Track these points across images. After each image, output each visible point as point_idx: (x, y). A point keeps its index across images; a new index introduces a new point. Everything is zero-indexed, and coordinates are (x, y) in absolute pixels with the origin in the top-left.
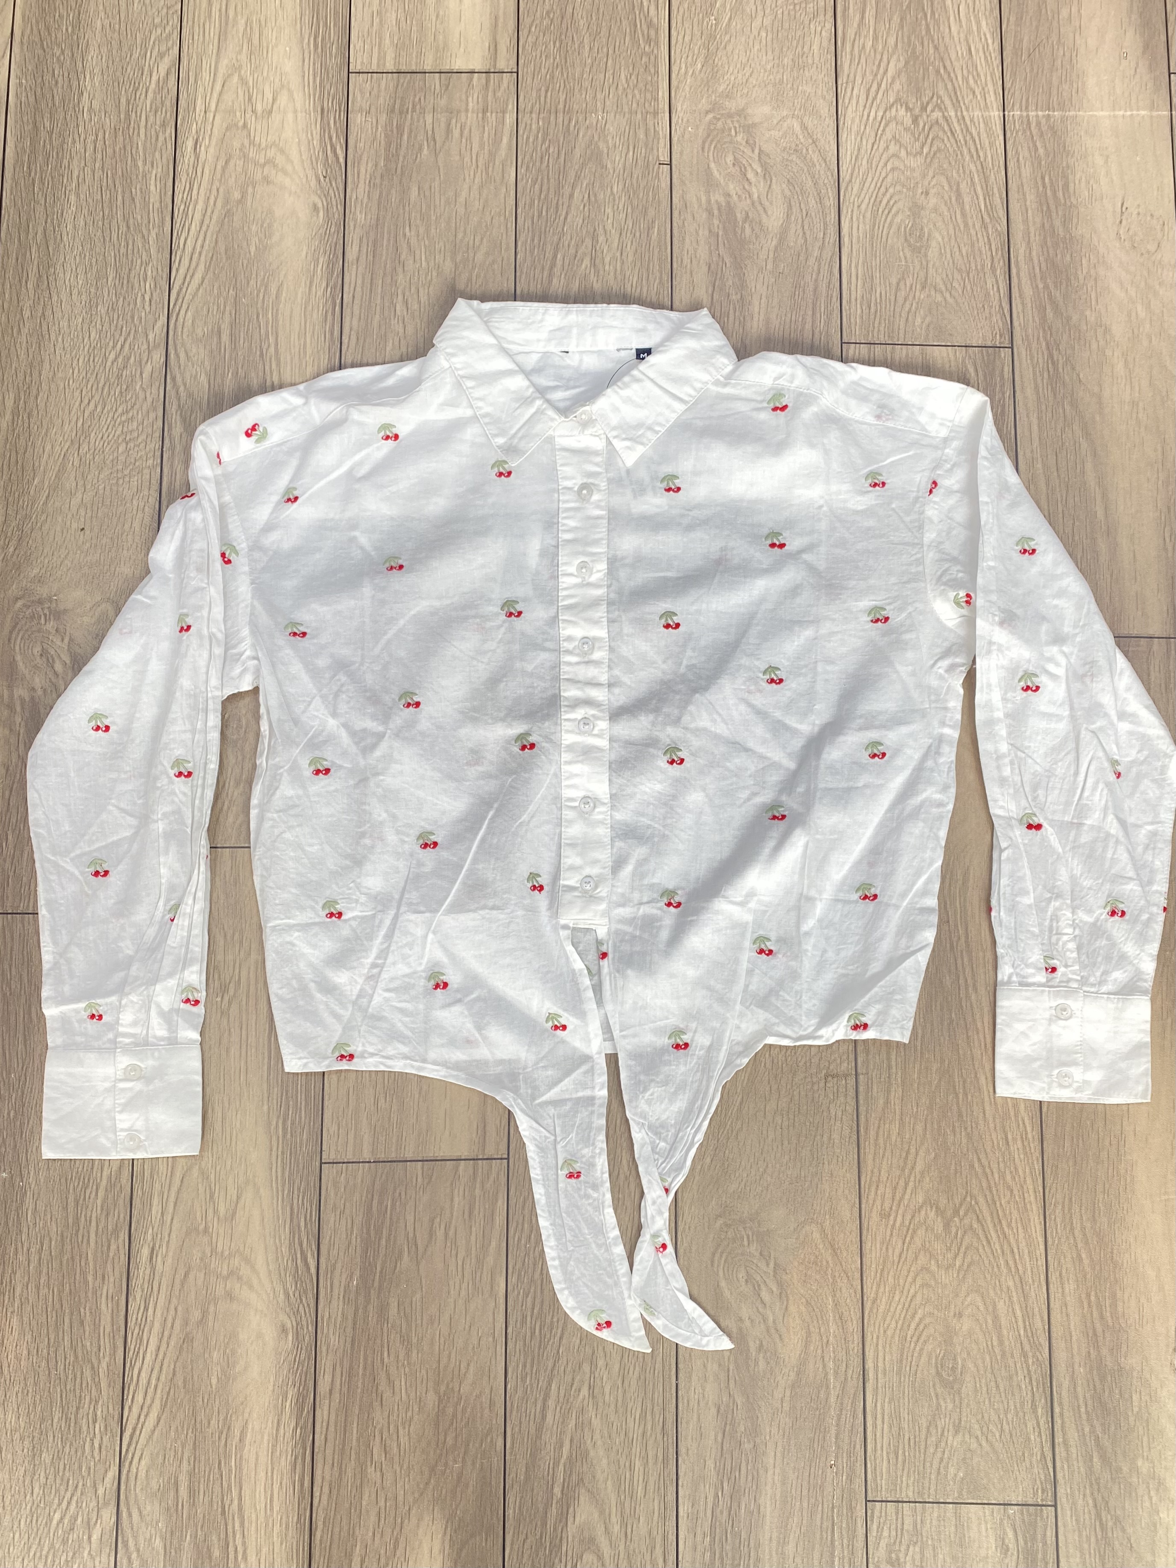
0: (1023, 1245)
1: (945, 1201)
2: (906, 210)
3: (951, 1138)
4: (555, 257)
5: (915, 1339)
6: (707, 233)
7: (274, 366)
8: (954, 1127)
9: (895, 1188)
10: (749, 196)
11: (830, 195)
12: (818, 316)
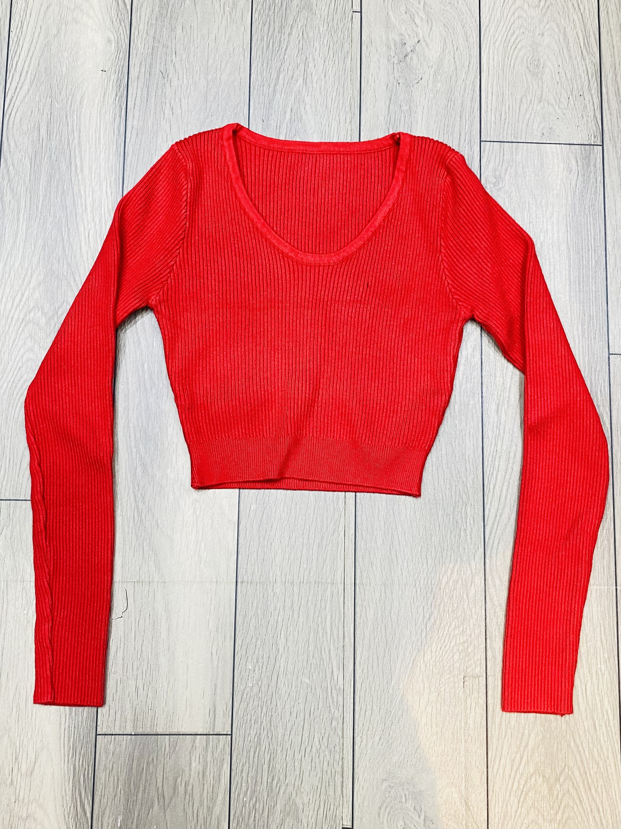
1: (550, 771)
2: (528, 46)
4: (278, 77)
6: (385, 61)
7: (77, 153)
9: (513, 761)
10: (417, 35)
11: (474, 35)
12: (464, 121)
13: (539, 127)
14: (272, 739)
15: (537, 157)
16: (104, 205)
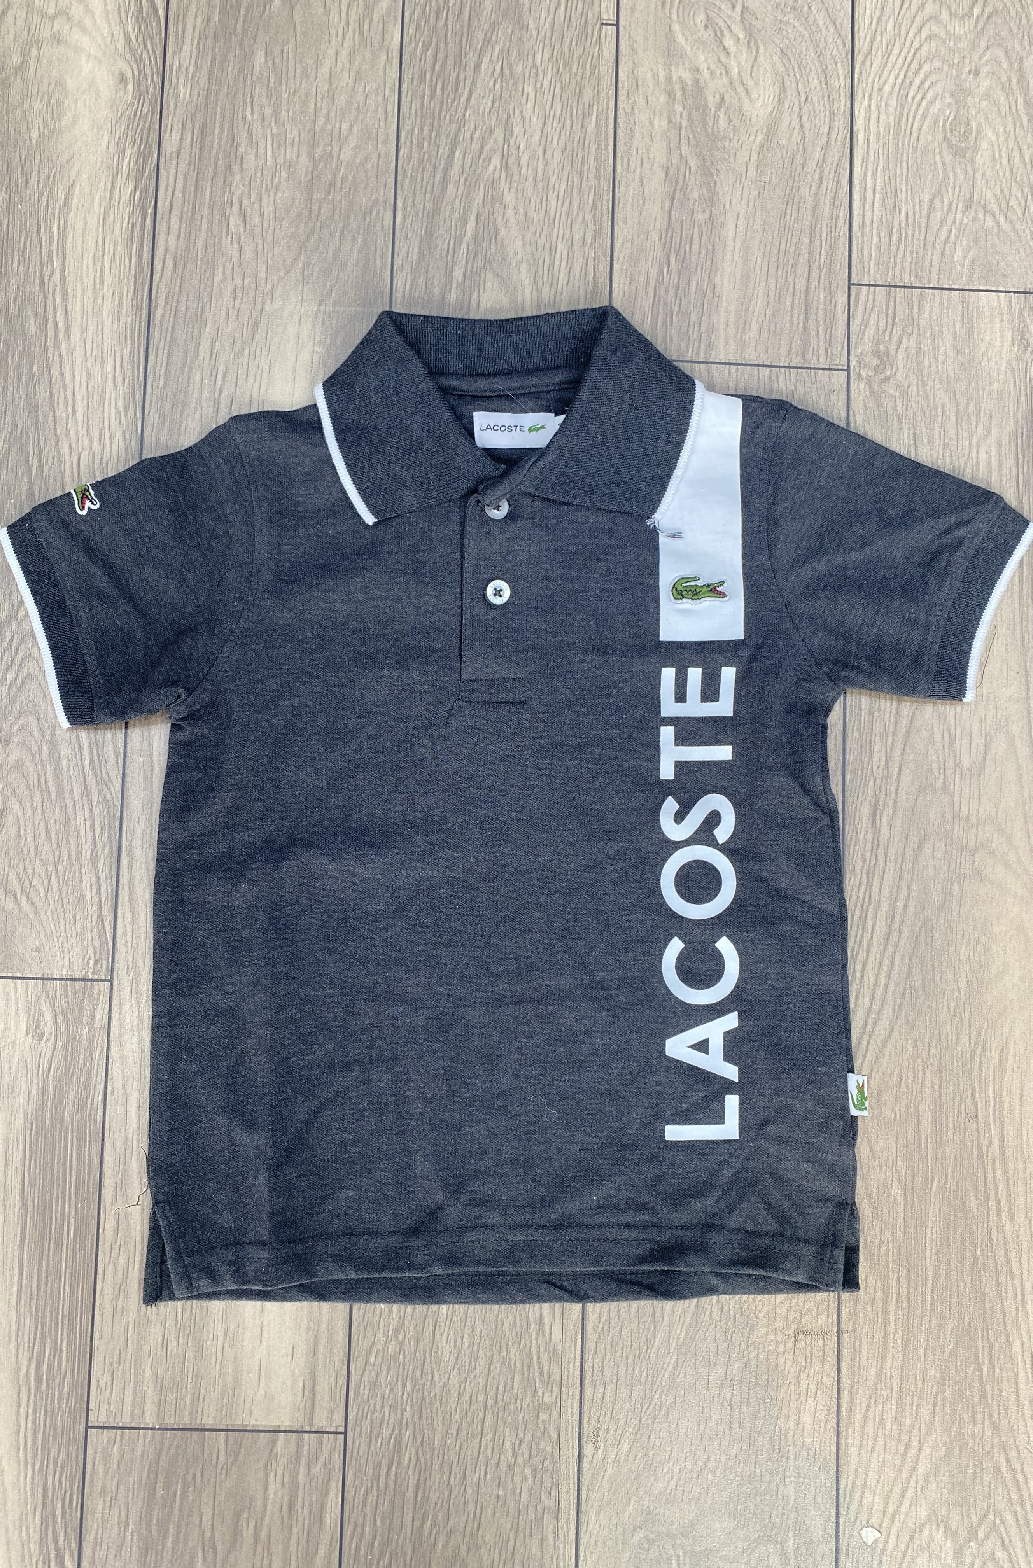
1: (957, 1518)
2: (947, 95)
3: (968, 1429)
4: (452, 153)
6: (664, 123)
7: (59, 300)
8: (974, 1412)
9: (888, 1496)
10: (727, 72)
11: (840, 72)
12: (818, 244)
13: (965, 257)
14: (422, 1442)
15: (959, 318)
16: (110, 404)
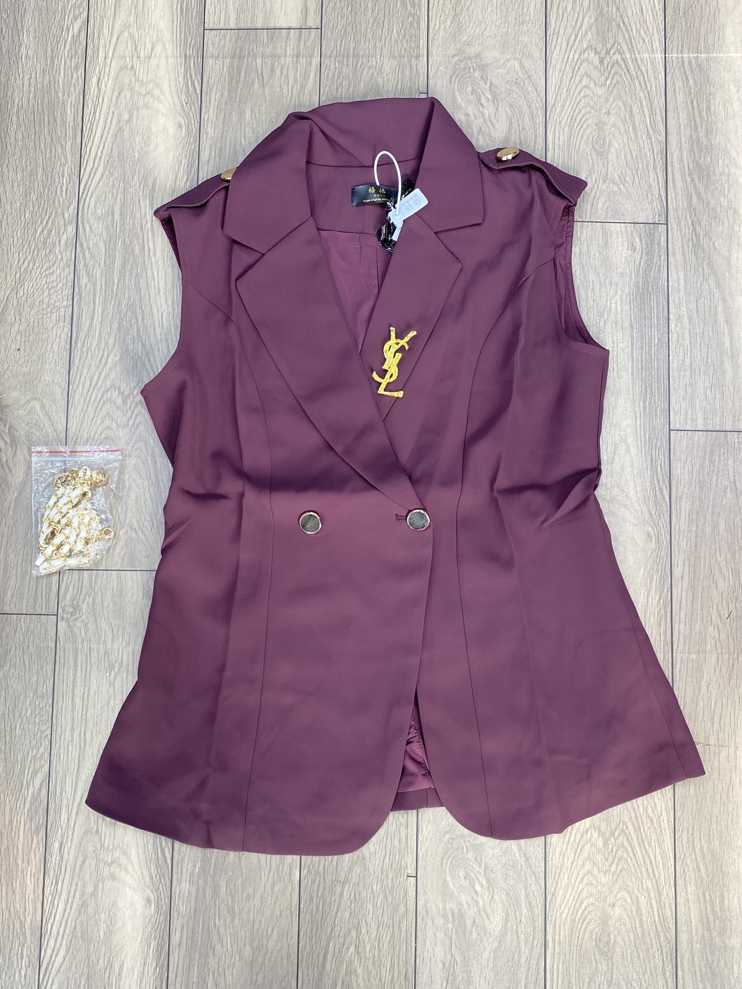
0: (659, 858)
5: (582, 920)
